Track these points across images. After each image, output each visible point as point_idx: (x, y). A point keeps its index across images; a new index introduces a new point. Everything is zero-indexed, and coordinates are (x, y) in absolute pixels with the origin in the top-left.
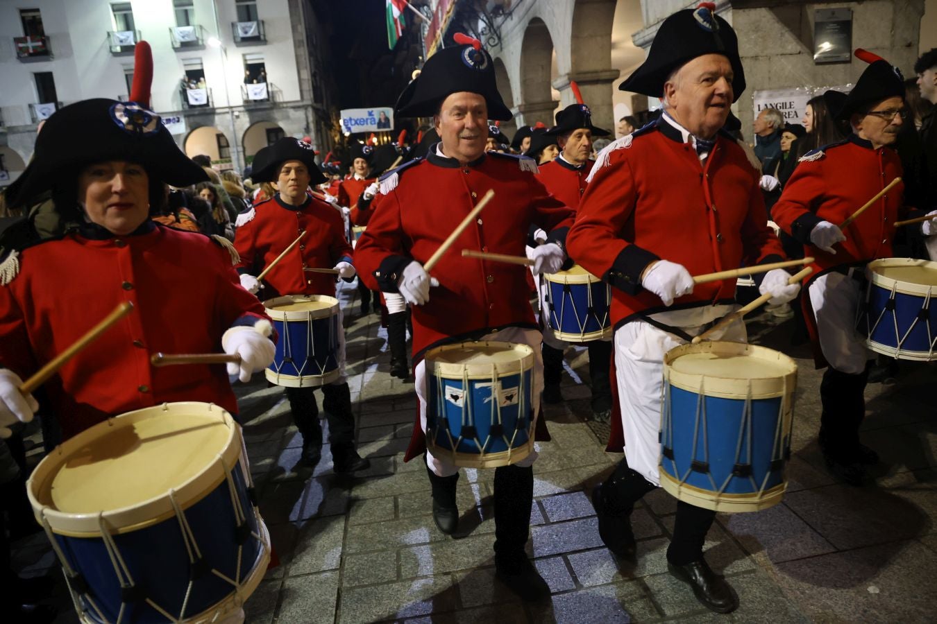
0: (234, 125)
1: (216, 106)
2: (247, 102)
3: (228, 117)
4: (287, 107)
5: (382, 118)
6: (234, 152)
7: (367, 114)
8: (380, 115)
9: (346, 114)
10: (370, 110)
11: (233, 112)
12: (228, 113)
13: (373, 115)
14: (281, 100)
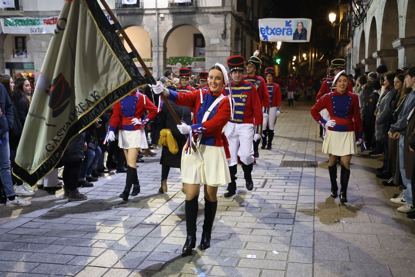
0: (158, 27)
1: (145, 7)
2: (172, 5)
3: (155, 18)
4: (208, 13)
5: (300, 28)
6: (155, 52)
7: (285, 23)
8: (298, 26)
9: (263, 23)
10: (288, 20)
11: (159, 14)
12: (155, 14)
13: (290, 25)
14: (204, 6)
